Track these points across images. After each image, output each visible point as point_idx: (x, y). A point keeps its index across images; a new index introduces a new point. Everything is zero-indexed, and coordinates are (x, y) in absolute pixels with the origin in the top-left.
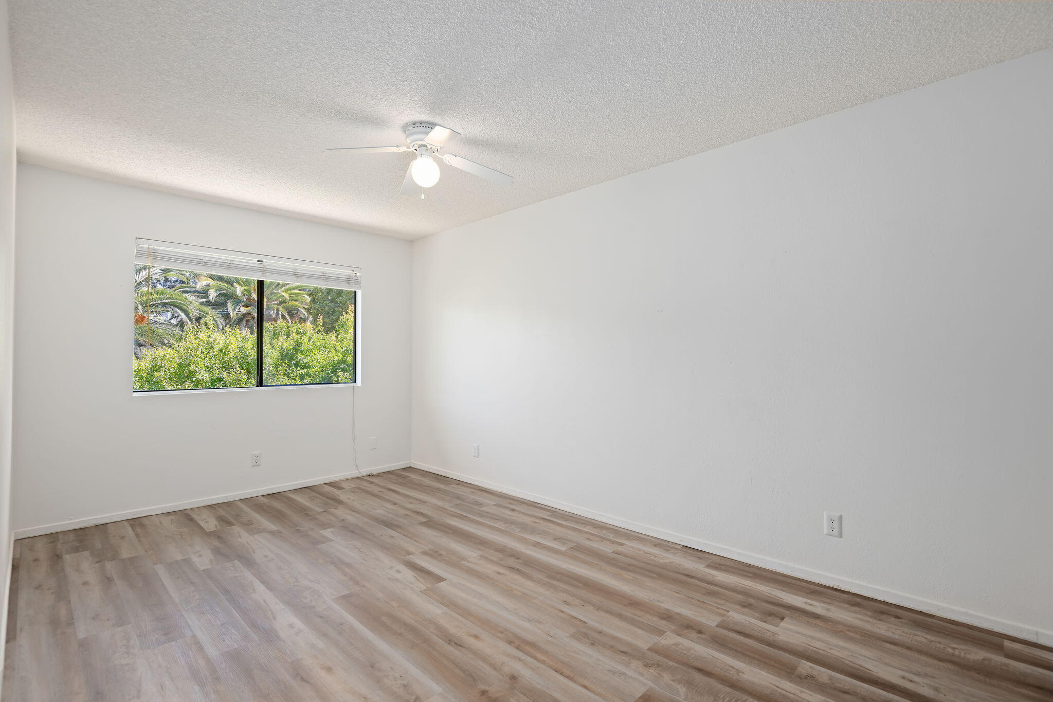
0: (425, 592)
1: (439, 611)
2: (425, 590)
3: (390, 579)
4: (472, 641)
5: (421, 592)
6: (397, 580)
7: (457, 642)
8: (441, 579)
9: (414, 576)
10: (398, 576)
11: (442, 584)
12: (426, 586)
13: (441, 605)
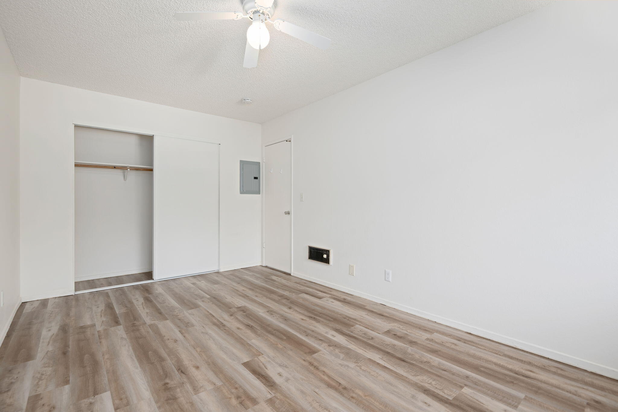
0: (260, 354)
1: (253, 341)
2: (259, 355)
3: (286, 367)
4: (241, 326)
5: (263, 354)
6: (280, 365)
7: (248, 327)
8: (246, 365)
9: (267, 369)
10: (280, 370)
11: (246, 360)
12: (259, 359)
13: (252, 344)
